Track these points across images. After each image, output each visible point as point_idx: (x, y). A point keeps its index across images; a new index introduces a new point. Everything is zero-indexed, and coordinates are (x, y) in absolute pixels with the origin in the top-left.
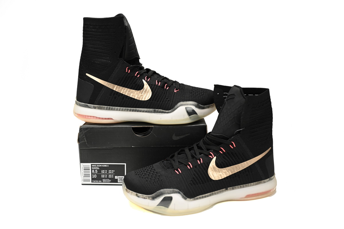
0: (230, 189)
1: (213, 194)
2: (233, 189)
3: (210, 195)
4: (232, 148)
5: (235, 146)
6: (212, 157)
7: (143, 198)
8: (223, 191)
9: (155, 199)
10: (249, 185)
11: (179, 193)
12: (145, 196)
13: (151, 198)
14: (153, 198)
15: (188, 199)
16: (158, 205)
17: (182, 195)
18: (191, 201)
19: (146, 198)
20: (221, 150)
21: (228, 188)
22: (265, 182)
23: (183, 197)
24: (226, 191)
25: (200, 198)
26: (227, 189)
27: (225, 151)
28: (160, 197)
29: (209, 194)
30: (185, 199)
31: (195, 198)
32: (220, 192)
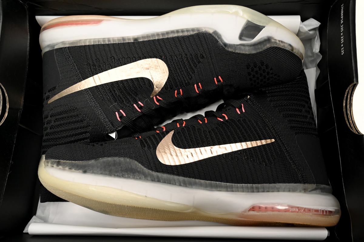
0: (129, 39)
1: (163, 34)
2: (124, 39)
3: (167, 33)
4: (121, 111)
5: (117, 113)
6: (158, 97)
7: (284, 43)
8: (143, 37)
9: (266, 38)
10: (94, 41)
11: (225, 45)
12: (281, 45)
13: (273, 40)
14: (268, 40)
15: (211, 31)
16: (264, 27)
17: (222, 40)
18: (205, 28)
19: (279, 41)
20: (140, 108)
21: (132, 41)
22: (63, 43)
23: (219, 36)
24: (136, 37)
25: (188, 31)
26: (136, 40)
27: (135, 105)
28: (259, 41)
29: (171, 36)
30: (215, 32)
31: (197, 32)
32: (148, 36)
